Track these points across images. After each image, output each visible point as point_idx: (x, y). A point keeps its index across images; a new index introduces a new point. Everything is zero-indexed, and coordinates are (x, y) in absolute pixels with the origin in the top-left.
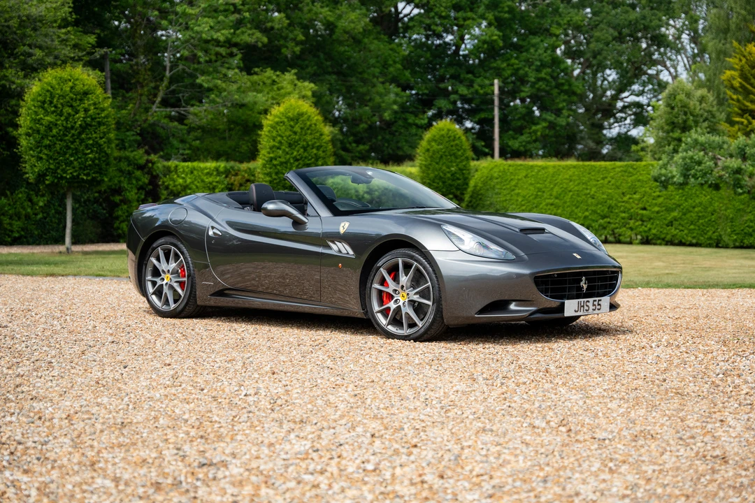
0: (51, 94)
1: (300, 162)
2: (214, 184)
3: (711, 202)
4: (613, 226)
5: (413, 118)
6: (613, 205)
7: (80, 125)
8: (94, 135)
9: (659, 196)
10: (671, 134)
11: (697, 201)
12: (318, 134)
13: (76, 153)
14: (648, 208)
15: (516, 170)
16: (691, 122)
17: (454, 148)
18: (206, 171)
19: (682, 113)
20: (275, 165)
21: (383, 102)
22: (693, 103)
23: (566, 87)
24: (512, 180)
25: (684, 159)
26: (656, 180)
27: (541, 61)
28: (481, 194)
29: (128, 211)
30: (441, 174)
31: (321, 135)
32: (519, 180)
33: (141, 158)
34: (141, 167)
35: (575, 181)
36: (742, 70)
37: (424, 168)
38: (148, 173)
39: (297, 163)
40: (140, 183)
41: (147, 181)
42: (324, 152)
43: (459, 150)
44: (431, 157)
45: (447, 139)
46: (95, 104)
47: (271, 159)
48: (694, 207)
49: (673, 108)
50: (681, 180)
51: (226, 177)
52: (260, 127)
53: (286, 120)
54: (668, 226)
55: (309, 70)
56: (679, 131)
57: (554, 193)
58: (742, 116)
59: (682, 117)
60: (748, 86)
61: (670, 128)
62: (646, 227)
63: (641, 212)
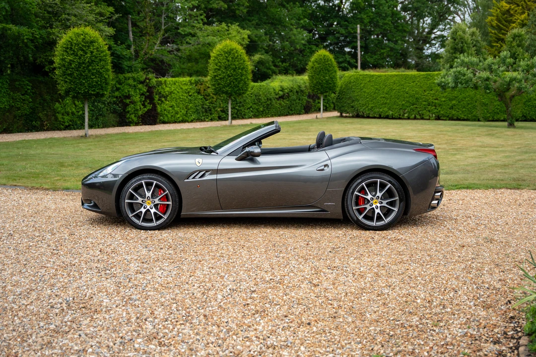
0: (71, 43)
1: (232, 77)
2: (189, 90)
4: (419, 109)
5: (315, 48)
6: (418, 97)
7: (88, 61)
8: (97, 67)
10: (454, 55)
12: (242, 61)
13: (86, 78)
14: (439, 99)
15: (363, 77)
16: (465, 48)
17: (327, 66)
18: (183, 83)
19: (460, 42)
20: (217, 80)
22: (467, 37)
23: (401, 28)
24: (361, 83)
25: (454, 72)
26: (439, 85)
27: (386, 14)
28: (344, 92)
29: (134, 108)
30: (320, 81)
31: (244, 61)
32: (365, 83)
33: (142, 77)
34: (142, 83)
35: (397, 84)
36: (497, 16)
37: (310, 77)
38: (146, 86)
39: (229, 78)
40: (142, 92)
41: (145, 90)
42: (246, 71)
43: (330, 67)
44: (314, 71)
45: (323, 61)
46: (98, 48)
47: (215, 76)
48: (465, 98)
49: (455, 40)
50: (453, 85)
51: (196, 86)
52: (209, 57)
53: (223, 53)
54: (450, 109)
55: (254, 22)
56: (458, 53)
57: (385, 91)
58: (497, 42)
59: (460, 45)
60: (501, 25)
61: (453, 51)
62: (437, 110)
63: (434, 101)
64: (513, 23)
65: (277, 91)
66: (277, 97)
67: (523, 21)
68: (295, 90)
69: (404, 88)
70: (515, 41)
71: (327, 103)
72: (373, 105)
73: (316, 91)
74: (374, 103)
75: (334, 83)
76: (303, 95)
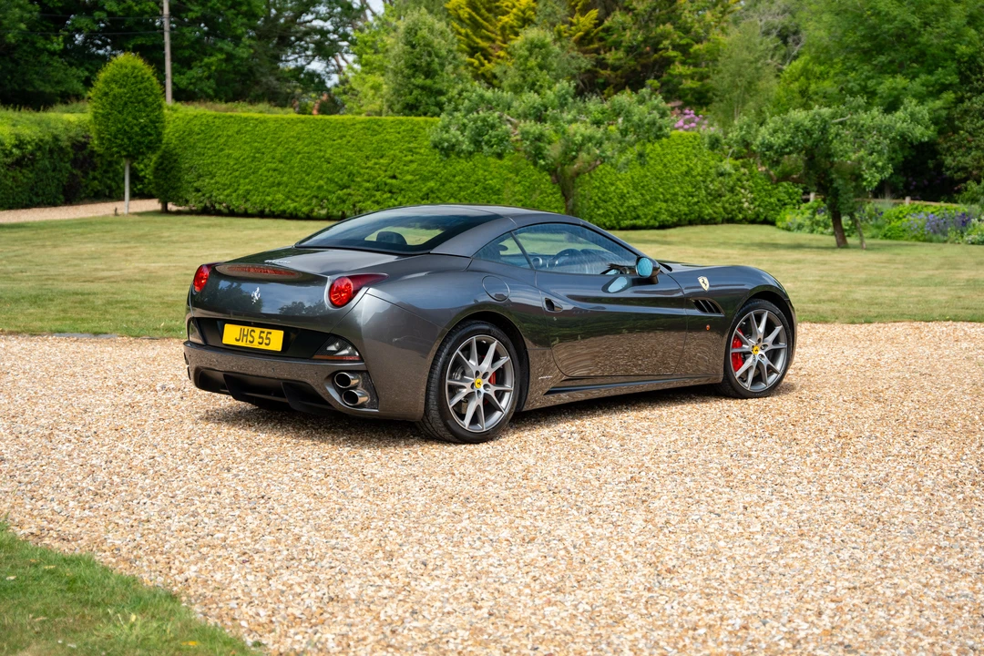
3: (473, 170)
4: (356, 199)
6: (354, 171)
9: (411, 161)
10: (413, 80)
11: (458, 169)
14: (399, 176)
15: (223, 123)
16: (436, 66)
17: (142, 92)
19: (425, 54)
21: (5, 18)
22: (437, 41)
24: (219, 136)
26: (435, 145)
28: (176, 154)
30: (126, 127)
32: (229, 136)
35: (304, 139)
37: (100, 118)
43: (149, 96)
44: (111, 104)
45: (133, 80)
48: (454, 176)
49: (413, 47)
50: (471, 148)
56: (423, 77)
57: (278, 155)
58: (472, 55)
59: (425, 59)
60: (478, 18)
61: (411, 72)
62: (396, 200)
63: (389, 181)
64: (503, 15)
65: (9, 148)
66: (9, 160)
67: (523, 12)
68: (47, 147)
69: (321, 151)
70: (534, 56)
71: (113, 180)
72: (249, 187)
73: (115, 149)
74: (251, 181)
75: (160, 134)
76: (61, 160)
